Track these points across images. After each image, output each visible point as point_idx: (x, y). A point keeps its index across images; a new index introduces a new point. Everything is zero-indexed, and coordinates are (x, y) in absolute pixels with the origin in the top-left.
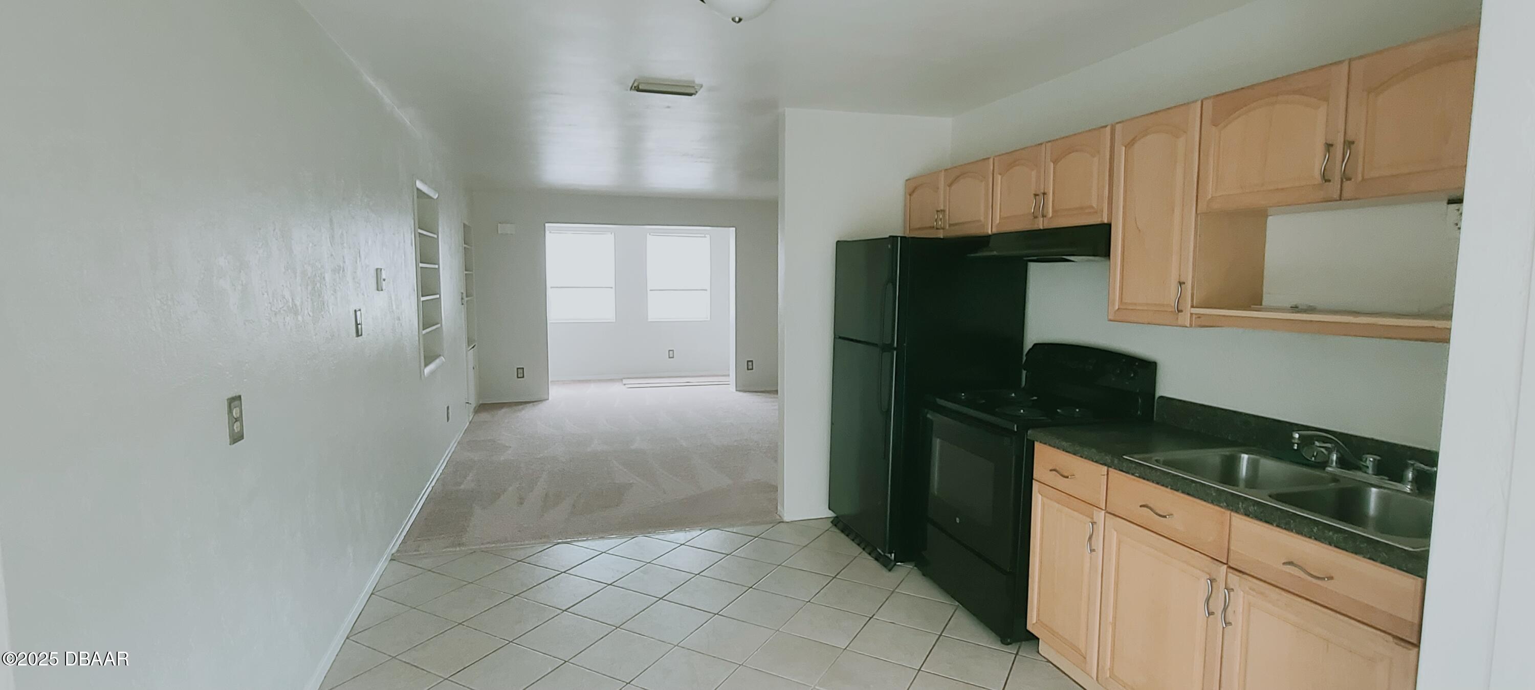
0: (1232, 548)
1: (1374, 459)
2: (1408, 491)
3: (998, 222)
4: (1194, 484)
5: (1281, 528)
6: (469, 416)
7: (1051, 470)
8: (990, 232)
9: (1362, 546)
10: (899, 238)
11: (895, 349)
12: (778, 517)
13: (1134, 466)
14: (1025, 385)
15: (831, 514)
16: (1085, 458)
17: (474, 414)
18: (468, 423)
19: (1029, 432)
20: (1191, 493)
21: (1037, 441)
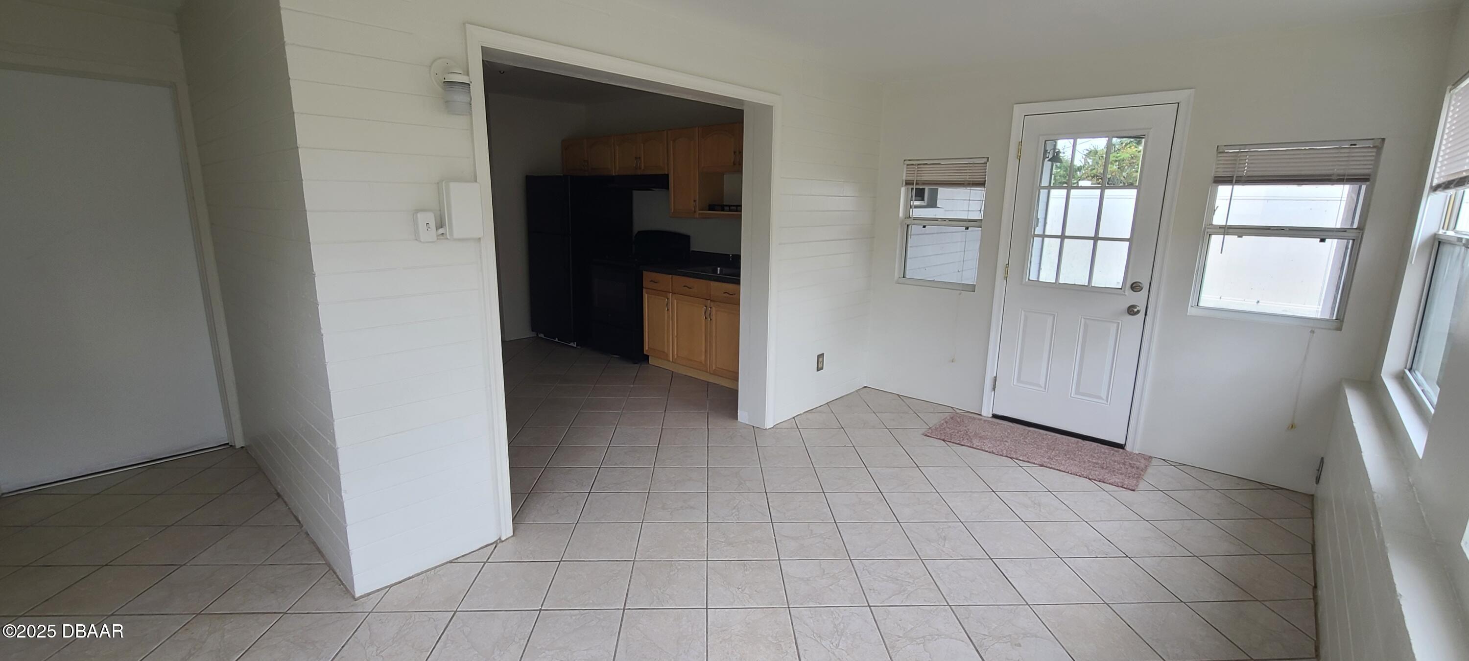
0: (711, 293)
3: (618, 170)
8: (614, 174)
10: (569, 176)
16: (664, 273)
21: (644, 271)
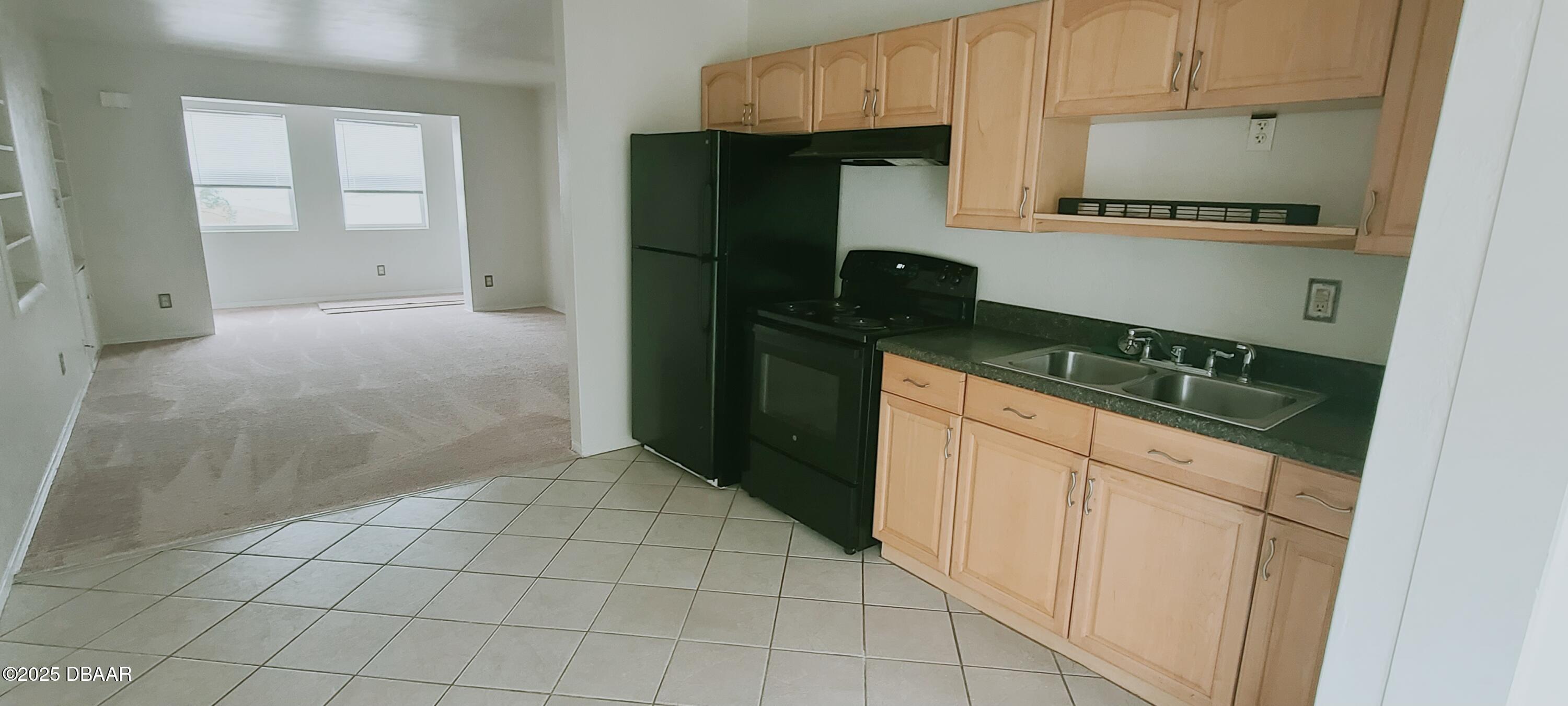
0: (1096, 441)
1: (1182, 350)
2: (1210, 375)
3: (820, 119)
4: (1059, 385)
5: (1147, 420)
6: (91, 366)
7: (905, 381)
8: (810, 131)
9: (1223, 430)
10: (719, 132)
11: (716, 259)
12: (574, 454)
13: (996, 371)
14: (842, 293)
15: (636, 443)
16: (943, 366)
17: (97, 359)
18: (92, 374)
19: (878, 343)
20: (1058, 395)
21: (887, 351)
